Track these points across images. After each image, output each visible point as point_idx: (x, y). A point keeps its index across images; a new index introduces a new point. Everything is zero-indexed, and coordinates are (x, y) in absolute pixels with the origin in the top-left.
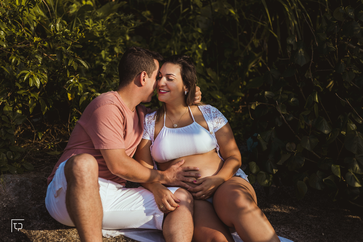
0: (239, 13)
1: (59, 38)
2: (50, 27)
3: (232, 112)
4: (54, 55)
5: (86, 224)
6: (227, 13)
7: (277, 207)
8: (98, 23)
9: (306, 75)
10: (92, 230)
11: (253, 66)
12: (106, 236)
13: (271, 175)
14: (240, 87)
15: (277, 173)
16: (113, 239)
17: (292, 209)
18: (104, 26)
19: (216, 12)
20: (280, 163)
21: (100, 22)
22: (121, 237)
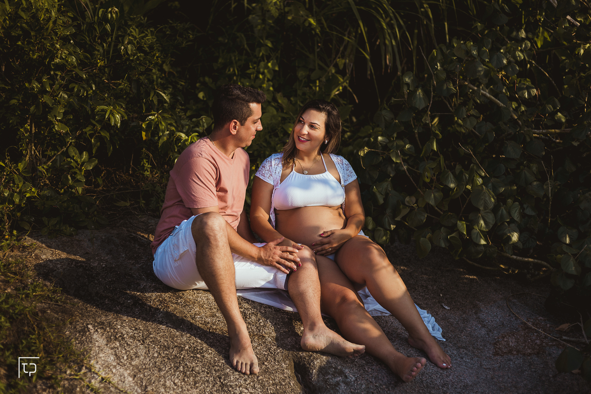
1: (133, 64)
2: (121, 49)
4: (116, 82)
6: (307, 24)
8: (146, 32)
9: (424, 119)
13: (388, 232)
15: (394, 229)
18: (154, 37)
19: (289, 20)
20: (398, 219)
21: (149, 31)
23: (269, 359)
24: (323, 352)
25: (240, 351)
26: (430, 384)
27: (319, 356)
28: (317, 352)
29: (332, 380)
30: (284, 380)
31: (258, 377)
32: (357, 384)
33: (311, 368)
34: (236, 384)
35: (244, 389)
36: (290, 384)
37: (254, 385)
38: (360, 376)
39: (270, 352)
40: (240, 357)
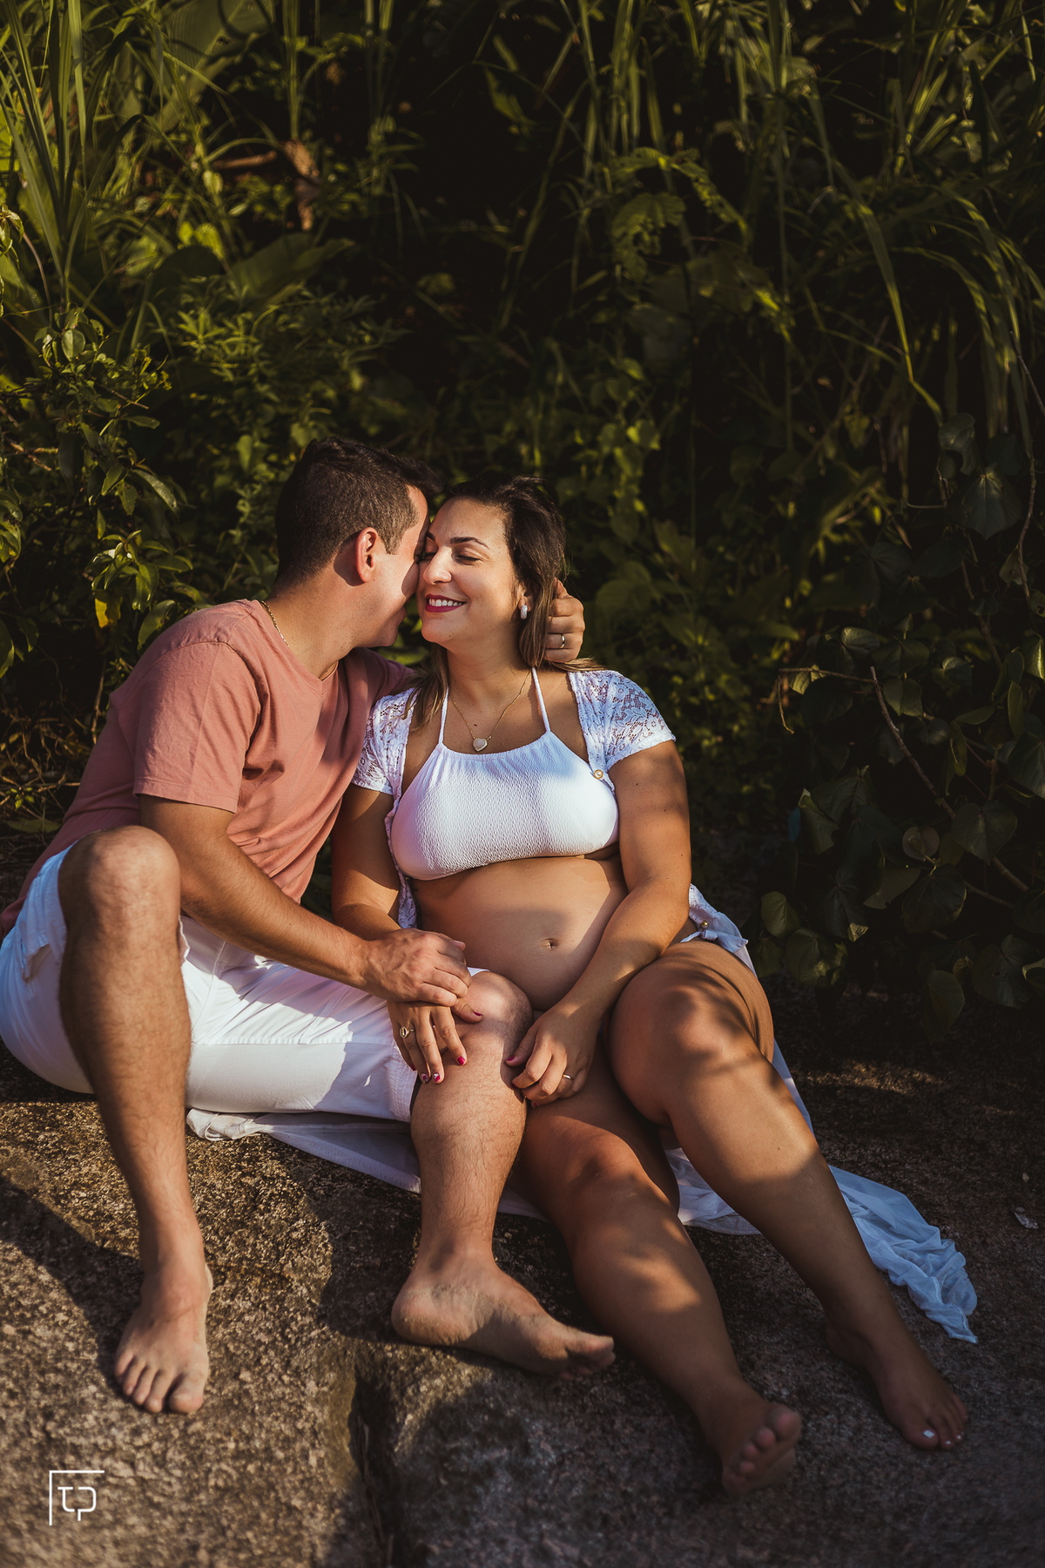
0: (796, 305)
1: (73, 389)
2: (41, 343)
3: (746, 699)
4: (50, 451)
5: (130, 1076)
6: (747, 307)
7: (868, 1069)
8: (230, 325)
9: (1003, 571)
10: (148, 1098)
11: (841, 520)
12: (207, 1133)
13: (841, 947)
14: (788, 603)
15: (862, 938)
16: (230, 1146)
17: (924, 1079)
18: (253, 339)
20: (876, 901)
21: (240, 322)
22: (262, 1139)
23: (264, 1361)
24: (466, 1351)
25: (152, 1323)
26: (854, 1502)
27: (448, 1363)
28: (446, 1349)
29: (470, 1456)
30: (287, 1443)
31: (188, 1424)
32: (556, 1481)
33: (403, 1408)
34: (96, 1445)
35: (120, 1465)
36: (306, 1457)
37: (165, 1452)
38: (581, 1450)
39: (282, 1334)
40: (149, 1344)
